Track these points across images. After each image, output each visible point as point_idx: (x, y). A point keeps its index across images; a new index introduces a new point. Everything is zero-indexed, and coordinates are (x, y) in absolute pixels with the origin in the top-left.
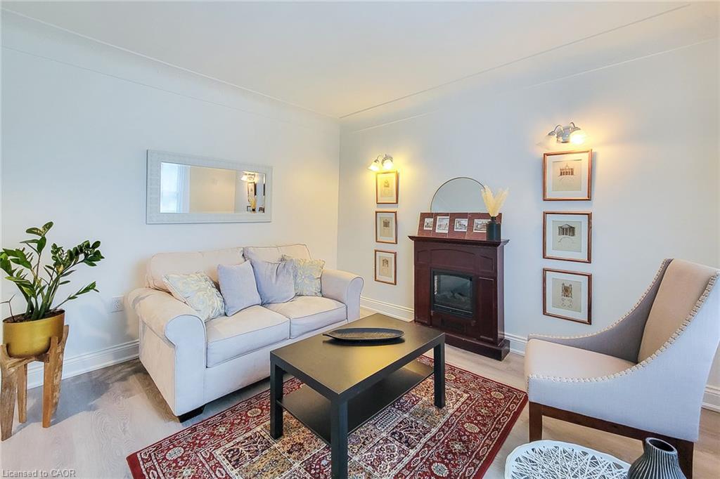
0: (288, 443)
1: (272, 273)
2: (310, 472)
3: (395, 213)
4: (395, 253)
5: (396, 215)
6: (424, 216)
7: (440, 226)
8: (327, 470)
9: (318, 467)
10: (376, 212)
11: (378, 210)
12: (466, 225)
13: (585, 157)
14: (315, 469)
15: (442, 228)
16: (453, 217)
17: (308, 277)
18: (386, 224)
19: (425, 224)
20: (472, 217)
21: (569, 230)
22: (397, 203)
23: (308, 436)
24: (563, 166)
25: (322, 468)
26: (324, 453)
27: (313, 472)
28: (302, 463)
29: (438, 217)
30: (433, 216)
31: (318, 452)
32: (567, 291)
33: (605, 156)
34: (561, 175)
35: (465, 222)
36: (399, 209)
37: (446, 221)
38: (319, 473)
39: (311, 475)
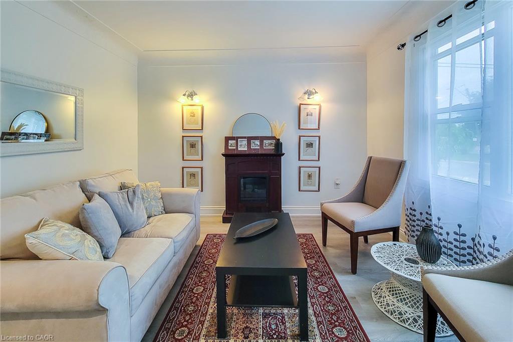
0: (238, 333)
1: (125, 201)
2: (273, 338)
3: (202, 137)
4: (202, 168)
5: (202, 138)
6: (227, 139)
7: (241, 145)
8: (280, 329)
9: (274, 332)
10: (183, 137)
11: (184, 135)
12: (259, 144)
13: (317, 107)
14: (274, 334)
15: (243, 147)
16: (249, 139)
17: (153, 199)
18: (193, 146)
19: (229, 145)
20: (262, 139)
21: (310, 145)
22: (202, 129)
23: (243, 319)
24: (308, 111)
25: (277, 330)
26: (266, 322)
27: (275, 337)
28: (263, 338)
29: (239, 140)
30: (236, 139)
31: (263, 324)
32: (310, 176)
33: (325, 107)
34: (307, 115)
35: (258, 142)
36: (204, 134)
37: (245, 142)
38: (279, 335)
39: (276, 339)
